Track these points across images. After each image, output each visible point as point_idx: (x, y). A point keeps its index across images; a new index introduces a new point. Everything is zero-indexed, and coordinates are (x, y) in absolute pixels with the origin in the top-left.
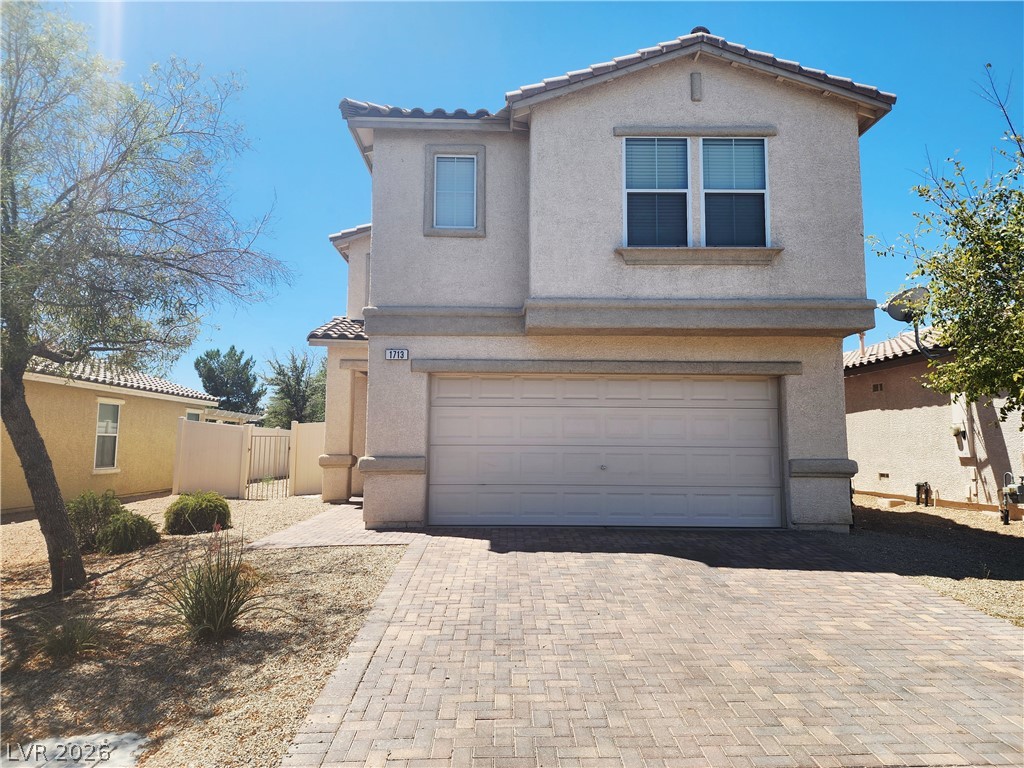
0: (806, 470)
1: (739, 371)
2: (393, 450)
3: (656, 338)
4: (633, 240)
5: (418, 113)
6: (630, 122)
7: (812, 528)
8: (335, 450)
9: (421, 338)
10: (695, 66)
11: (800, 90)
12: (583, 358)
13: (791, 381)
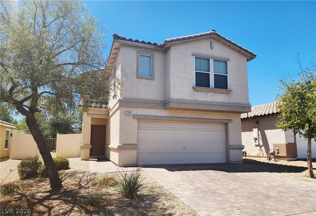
0: (234, 147)
1: (218, 122)
2: (127, 142)
3: (198, 112)
4: (196, 85)
5: (137, 41)
6: (196, 52)
7: (234, 163)
8: (86, 143)
9: (136, 108)
10: (211, 40)
11: (235, 50)
12: (180, 116)
13: (230, 125)
